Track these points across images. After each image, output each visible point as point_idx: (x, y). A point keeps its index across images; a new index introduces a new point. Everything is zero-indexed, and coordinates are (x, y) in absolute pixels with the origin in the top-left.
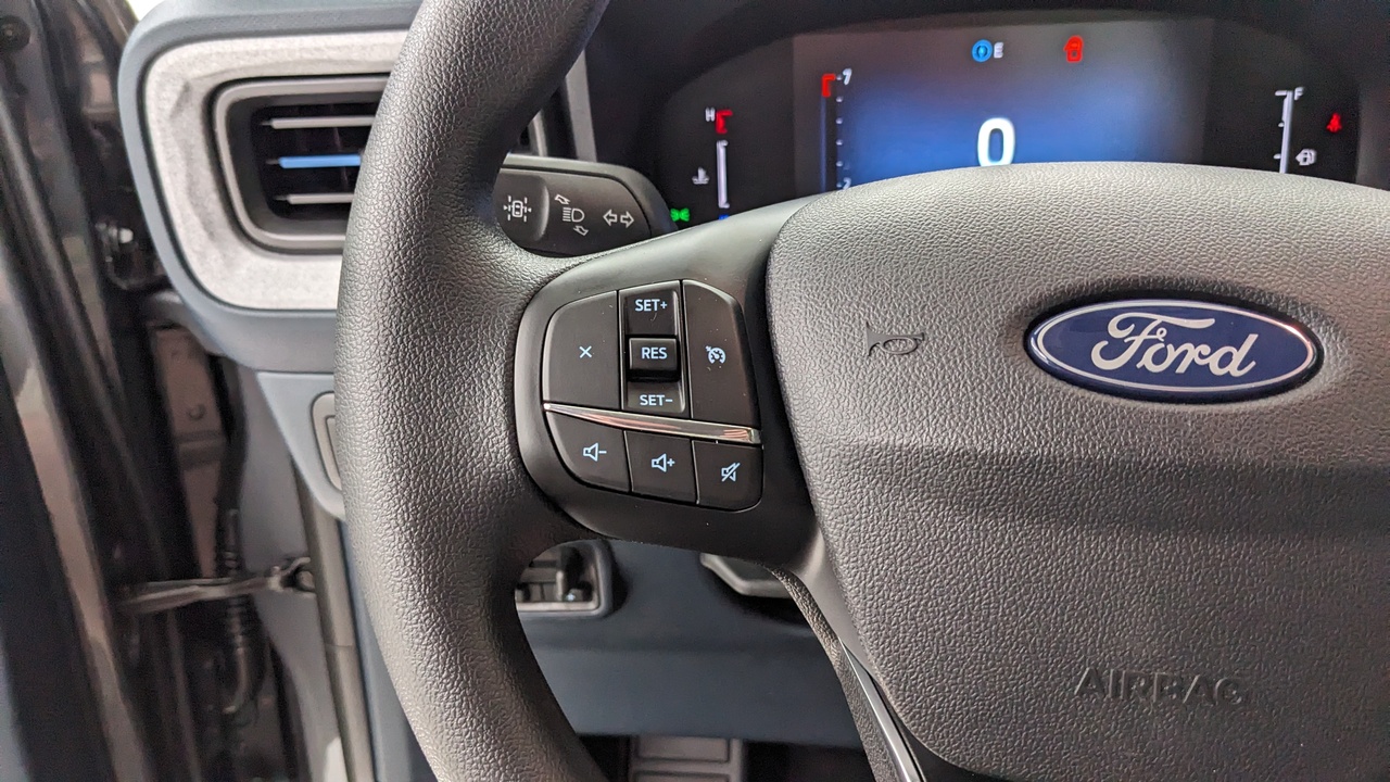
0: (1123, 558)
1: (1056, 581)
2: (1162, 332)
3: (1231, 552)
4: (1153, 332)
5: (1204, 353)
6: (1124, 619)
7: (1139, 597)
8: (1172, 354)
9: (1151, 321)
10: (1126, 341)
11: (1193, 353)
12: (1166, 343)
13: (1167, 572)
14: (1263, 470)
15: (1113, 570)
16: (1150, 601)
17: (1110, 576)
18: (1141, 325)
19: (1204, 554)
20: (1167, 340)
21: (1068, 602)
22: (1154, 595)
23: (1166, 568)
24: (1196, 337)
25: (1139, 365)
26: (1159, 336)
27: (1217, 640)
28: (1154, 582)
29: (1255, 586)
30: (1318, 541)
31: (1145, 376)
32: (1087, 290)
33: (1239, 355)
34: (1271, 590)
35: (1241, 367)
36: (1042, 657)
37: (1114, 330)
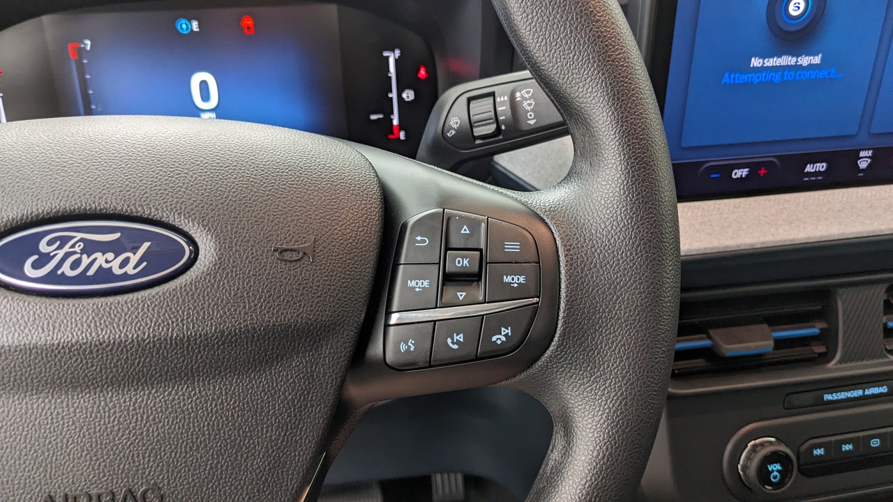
0: (58, 414)
1: (11, 437)
2: (79, 246)
3: (136, 400)
4: (73, 246)
5: (109, 259)
6: (64, 457)
7: (73, 440)
8: (86, 261)
9: (73, 238)
10: (52, 254)
11: (100, 259)
12: (81, 254)
13: (91, 419)
14: (145, 341)
15: (52, 423)
16: (81, 442)
17: (50, 427)
18: (64, 241)
19: (118, 403)
20: (83, 251)
21: (22, 450)
22: (84, 437)
23: (91, 416)
24: (104, 247)
25: (59, 272)
26: (77, 249)
27: (134, 462)
28: (82, 428)
29: (157, 420)
30: (198, 384)
32: (27, 218)
33: (134, 259)
34: (168, 422)
35: (135, 268)
36: (10, 492)
37: (43, 247)
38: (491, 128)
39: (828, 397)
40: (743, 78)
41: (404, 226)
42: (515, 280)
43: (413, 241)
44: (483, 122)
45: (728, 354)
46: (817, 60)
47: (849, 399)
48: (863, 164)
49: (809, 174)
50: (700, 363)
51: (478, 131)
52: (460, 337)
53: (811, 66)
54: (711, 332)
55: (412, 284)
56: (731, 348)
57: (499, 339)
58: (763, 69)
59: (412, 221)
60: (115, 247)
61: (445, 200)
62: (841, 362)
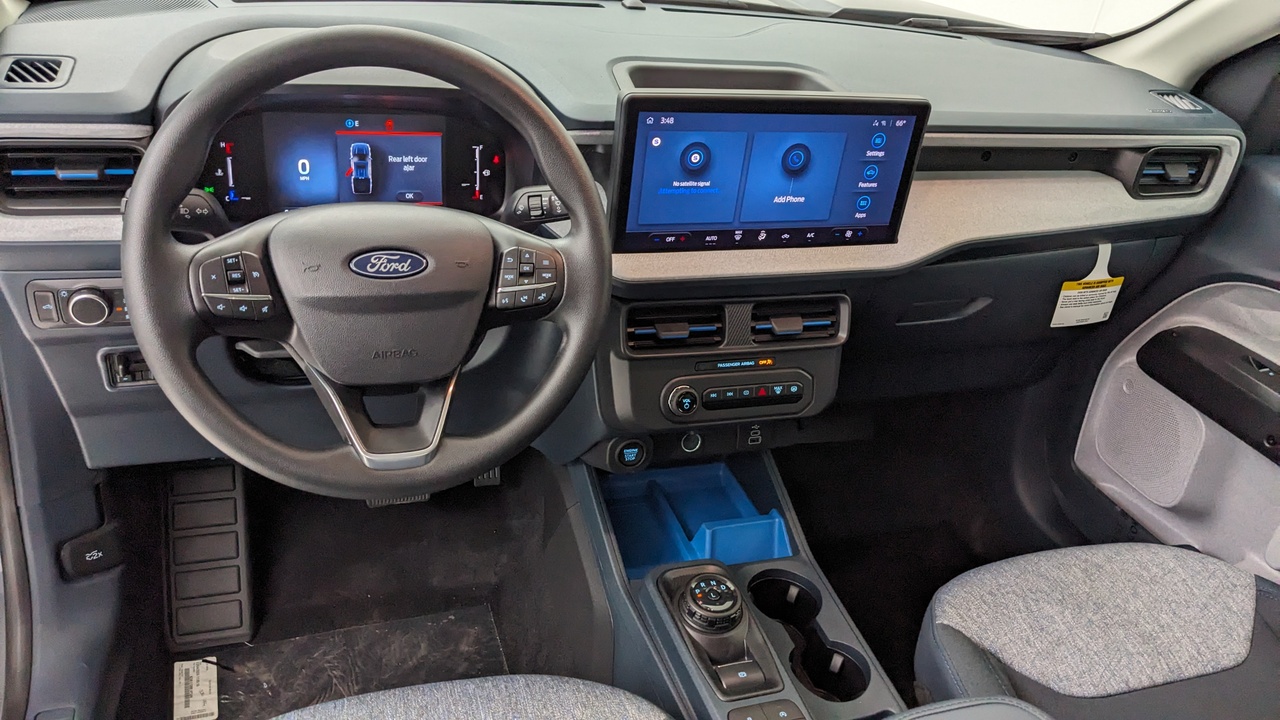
4: (383, 260)
5: (397, 265)
8: (389, 266)
9: (383, 257)
10: (376, 263)
11: (394, 266)
18: (380, 258)
20: (387, 262)
24: (395, 261)
25: (380, 270)
26: (385, 261)
31: (382, 273)
32: (364, 250)
33: (406, 265)
35: (406, 269)
37: (372, 260)
38: (540, 212)
39: (720, 365)
40: (670, 191)
41: (502, 254)
42: (547, 275)
43: (506, 260)
44: (536, 209)
45: (663, 337)
46: (708, 184)
47: (731, 367)
48: (738, 238)
49: (708, 242)
50: (650, 342)
51: (533, 213)
52: (526, 297)
53: (705, 187)
54: (656, 325)
55: (506, 277)
56: (665, 335)
57: (541, 298)
58: (679, 187)
59: (505, 252)
60: (399, 261)
61: (519, 243)
62: (727, 345)
